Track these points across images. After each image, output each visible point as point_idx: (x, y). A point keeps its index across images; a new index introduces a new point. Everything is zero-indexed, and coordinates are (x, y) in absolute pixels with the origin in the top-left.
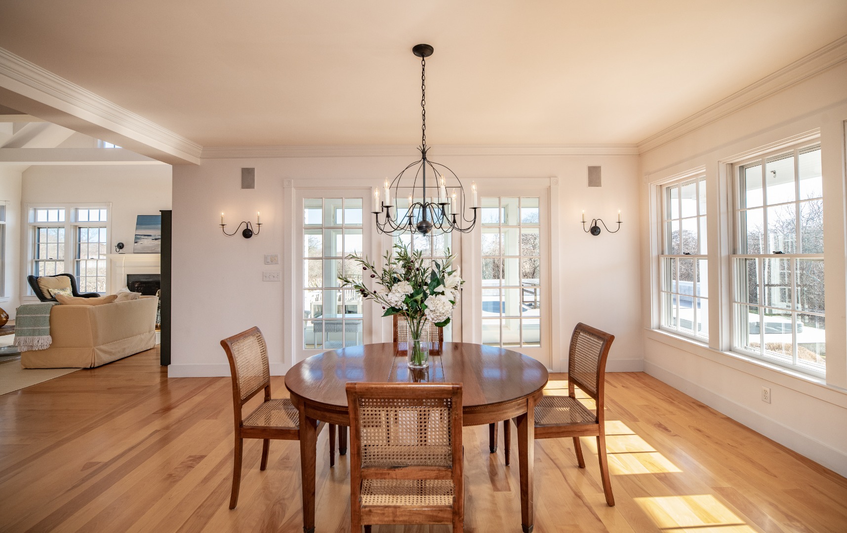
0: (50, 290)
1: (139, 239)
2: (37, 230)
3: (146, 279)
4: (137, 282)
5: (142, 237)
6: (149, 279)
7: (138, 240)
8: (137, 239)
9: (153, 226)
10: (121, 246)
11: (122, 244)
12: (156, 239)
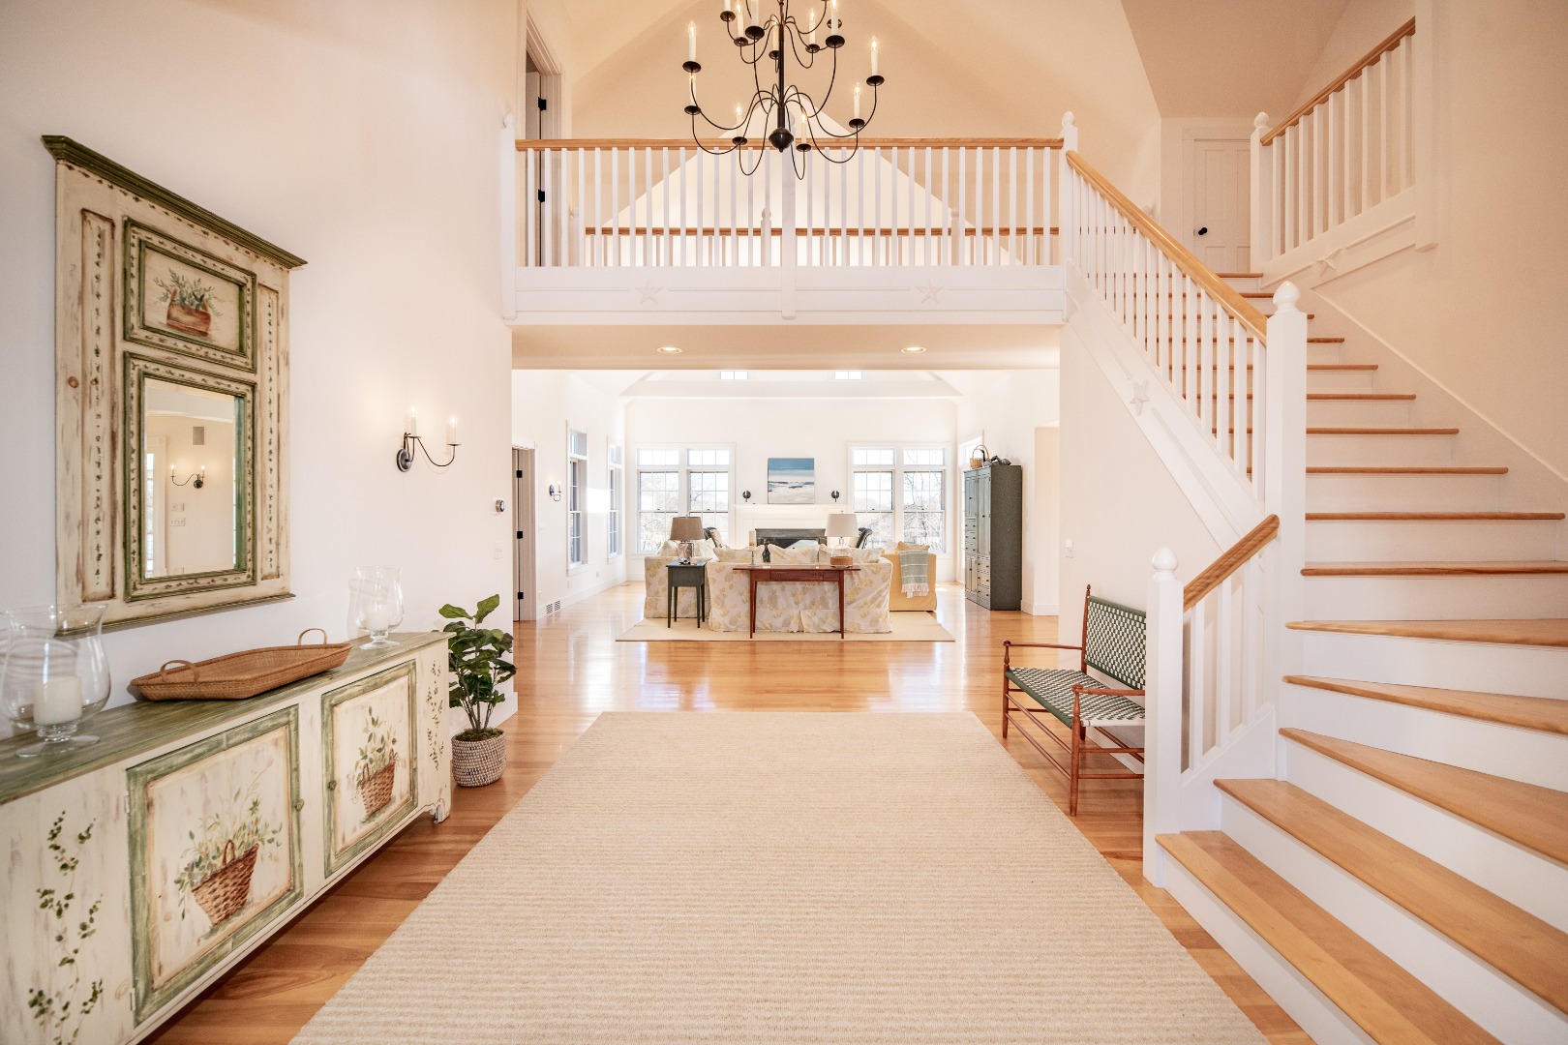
1: (771, 486)
2: (639, 474)
3: (778, 534)
4: (765, 538)
5: (777, 484)
7: (772, 489)
9: (789, 471)
10: (747, 496)
11: (749, 493)
12: (793, 487)
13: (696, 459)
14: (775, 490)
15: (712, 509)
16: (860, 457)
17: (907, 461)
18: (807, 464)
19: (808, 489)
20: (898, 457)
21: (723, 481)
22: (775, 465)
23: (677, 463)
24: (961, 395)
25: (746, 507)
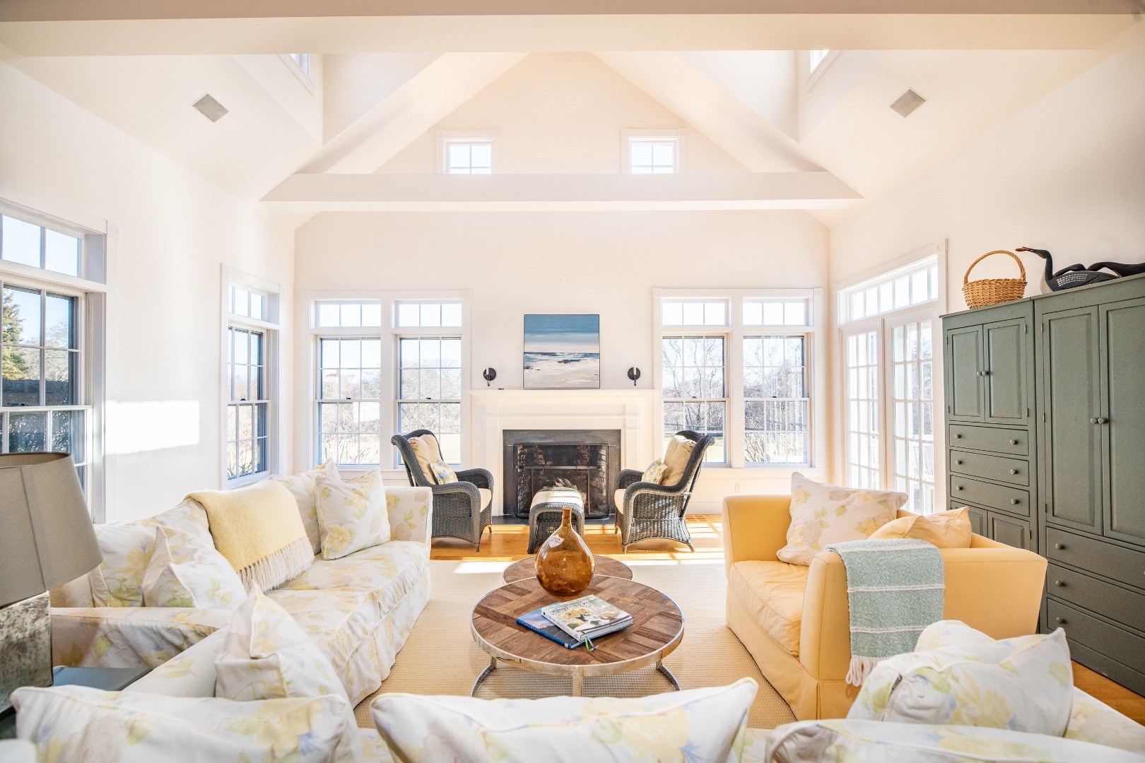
0: (432, 466)
1: (530, 360)
2: (319, 342)
3: (541, 439)
4: (519, 444)
5: (539, 357)
6: (545, 438)
7: (530, 364)
8: (528, 361)
9: (557, 336)
10: (491, 375)
11: (492, 370)
12: (566, 362)
13: (408, 316)
14: (536, 365)
15: (435, 397)
16: (673, 313)
17: (747, 320)
18: (588, 324)
19: (590, 364)
20: (734, 314)
21: (452, 352)
22: (535, 325)
23: (379, 324)
24: (863, 198)
25: (488, 395)
